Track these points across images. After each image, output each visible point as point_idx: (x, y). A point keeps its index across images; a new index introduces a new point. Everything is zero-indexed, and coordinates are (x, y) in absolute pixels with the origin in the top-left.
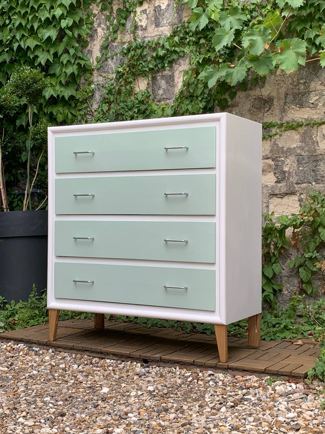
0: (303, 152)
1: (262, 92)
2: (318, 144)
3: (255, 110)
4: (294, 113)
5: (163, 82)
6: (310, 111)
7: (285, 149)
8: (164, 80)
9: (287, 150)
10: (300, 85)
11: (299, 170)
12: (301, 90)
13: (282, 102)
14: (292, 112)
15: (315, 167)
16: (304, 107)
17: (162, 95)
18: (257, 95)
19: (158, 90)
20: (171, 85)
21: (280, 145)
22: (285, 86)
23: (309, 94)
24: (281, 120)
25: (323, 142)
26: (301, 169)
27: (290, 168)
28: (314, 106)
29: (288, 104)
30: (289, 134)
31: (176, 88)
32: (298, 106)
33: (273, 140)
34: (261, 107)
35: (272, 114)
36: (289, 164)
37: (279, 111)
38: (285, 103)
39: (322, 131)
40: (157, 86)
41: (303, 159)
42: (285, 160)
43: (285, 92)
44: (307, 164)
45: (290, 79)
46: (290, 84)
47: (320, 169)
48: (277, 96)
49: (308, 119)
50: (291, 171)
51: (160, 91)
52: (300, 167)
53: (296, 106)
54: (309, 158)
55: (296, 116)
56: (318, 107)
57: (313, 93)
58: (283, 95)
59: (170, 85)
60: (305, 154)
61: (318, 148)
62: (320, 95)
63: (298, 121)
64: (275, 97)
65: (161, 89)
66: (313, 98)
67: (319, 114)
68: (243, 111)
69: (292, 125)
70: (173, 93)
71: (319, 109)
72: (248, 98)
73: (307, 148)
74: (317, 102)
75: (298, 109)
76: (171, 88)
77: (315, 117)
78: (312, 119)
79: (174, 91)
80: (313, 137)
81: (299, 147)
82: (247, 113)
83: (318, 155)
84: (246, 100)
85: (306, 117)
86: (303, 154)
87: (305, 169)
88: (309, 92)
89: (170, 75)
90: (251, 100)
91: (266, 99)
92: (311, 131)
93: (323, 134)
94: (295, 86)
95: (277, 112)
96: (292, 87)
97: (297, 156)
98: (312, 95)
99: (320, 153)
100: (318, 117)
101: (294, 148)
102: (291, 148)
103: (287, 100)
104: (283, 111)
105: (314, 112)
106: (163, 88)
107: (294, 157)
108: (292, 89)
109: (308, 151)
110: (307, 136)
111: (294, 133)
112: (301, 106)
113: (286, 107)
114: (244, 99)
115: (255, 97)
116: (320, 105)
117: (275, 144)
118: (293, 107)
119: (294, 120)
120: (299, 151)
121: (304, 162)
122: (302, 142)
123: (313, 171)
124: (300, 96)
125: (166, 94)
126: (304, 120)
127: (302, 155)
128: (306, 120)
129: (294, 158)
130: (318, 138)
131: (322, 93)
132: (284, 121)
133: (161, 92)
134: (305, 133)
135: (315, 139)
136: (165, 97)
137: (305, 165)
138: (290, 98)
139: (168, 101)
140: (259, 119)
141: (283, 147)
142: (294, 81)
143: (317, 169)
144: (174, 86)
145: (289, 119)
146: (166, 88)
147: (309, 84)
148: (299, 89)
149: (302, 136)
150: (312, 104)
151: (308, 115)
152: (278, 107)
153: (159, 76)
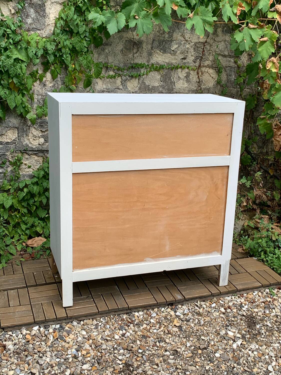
0: (164, 90)
1: (134, 36)
2: (174, 84)
3: (126, 51)
4: (158, 57)
5: (32, 10)
6: (170, 57)
7: (150, 87)
8: (32, 7)
9: (152, 88)
10: (165, 34)
12: (166, 38)
13: (150, 46)
14: (157, 56)
16: (166, 52)
17: (31, 24)
18: (129, 37)
19: (26, 18)
20: (41, 14)
21: (147, 84)
22: (153, 33)
23: (171, 42)
24: (148, 62)
25: (178, 82)
28: (174, 53)
29: (155, 49)
30: (153, 74)
31: (47, 19)
32: (162, 51)
33: (142, 79)
34: (131, 48)
35: (141, 56)
37: (147, 54)
38: (152, 47)
39: (177, 74)
40: (25, 14)
43: (153, 38)
45: (157, 27)
46: (157, 31)
48: (146, 41)
49: (169, 63)
51: (28, 19)
53: (161, 52)
55: (159, 59)
56: (177, 54)
57: (174, 42)
58: (151, 41)
59: (39, 15)
61: (175, 87)
62: (179, 44)
63: (161, 64)
64: (145, 41)
65: (30, 18)
66: (174, 46)
67: (176, 59)
68: (116, 51)
69: (157, 67)
70: (44, 25)
71: (177, 55)
72: (122, 39)
73: (167, 87)
74: (176, 50)
75: (161, 54)
76: (41, 18)
77: (174, 62)
78: (172, 64)
79: (45, 22)
80: (172, 78)
81: (161, 86)
82: (120, 53)
84: (120, 41)
85: (167, 61)
88: (172, 41)
89: (39, 4)
90: (124, 42)
91: (136, 42)
92: (170, 73)
93: (179, 76)
94: (161, 34)
95: (145, 54)
96: (158, 34)
98: (173, 44)
99: (176, 91)
100: (175, 62)
101: (158, 86)
102: (155, 87)
103: (154, 45)
104: (150, 54)
105: (173, 57)
106: (32, 17)
108: (159, 36)
110: (167, 77)
111: (157, 74)
112: (165, 51)
113: (153, 51)
114: (118, 40)
115: (127, 39)
116: (178, 52)
117: (143, 82)
118: (158, 51)
119: (158, 63)
120: (161, 89)
122: (163, 82)
124: (164, 43)
125: (36, 24)
126: (166, 64)
127: (162, 93)
128: (168, 64)
130: (174, 79)
131: (180, 43)
132: (150, 63)
133: (29, 21)
134: (166, 75)
135: (172, 80)
136: (34, 27)
138: (156, 43)
139: (39, 32)
140: (130, 60)
141: (149, 85)
142: (161, 30)
144: (44, 16)
145: (154, 62)
146: (35, 17)
147: (172, 33)
148: (164, 37)
149: (164, 77)
150: (173, 51)
151: (168, 60)
152: (146, 51)
153: (27, 3)
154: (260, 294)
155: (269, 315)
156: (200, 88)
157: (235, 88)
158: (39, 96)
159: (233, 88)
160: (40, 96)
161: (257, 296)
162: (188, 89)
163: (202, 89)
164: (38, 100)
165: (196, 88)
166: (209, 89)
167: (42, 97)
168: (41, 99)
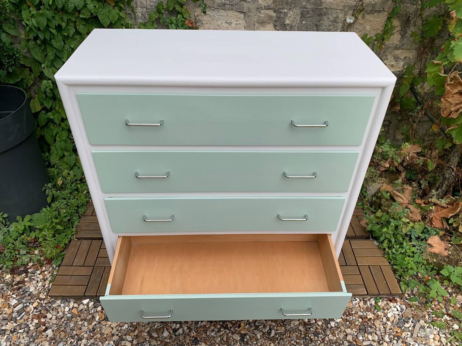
0: (308, 5)
11: (302, 23)
15: (318, 22)
26: (304, 22)
27: (293, 21)
36: (292, 16)
41: (308, 12)
42: (288, 12)
44: (311, 18)
47: (323, 24)
50: (293, 24)
52: (303, 21)
54: (313, 11)
60: (309, 7)
83: (323, 8)
86: (308, 6)
87: (309, 23)
97: (302, 8)
99: (325, 6)
107: (298, 9)
109: (314, 4)
121: (309, 15)
123: (316, 25)
127: (307, 8)
129: (298, 11)
137: (310, 19)
143: (321, 24)
154: (361, 304)
155: (360, 343)
156: (361, 3)
157: (414, 4)
158: (143, 9)
159: (412, 4)
160: (145, 9)
161: (358, 305)
162: (344, 4)
163: (364, 5)
164: (142, 14)
165: (355, 3)
166: (375, 4)
167: (148, 10)
168: (147, 13)
